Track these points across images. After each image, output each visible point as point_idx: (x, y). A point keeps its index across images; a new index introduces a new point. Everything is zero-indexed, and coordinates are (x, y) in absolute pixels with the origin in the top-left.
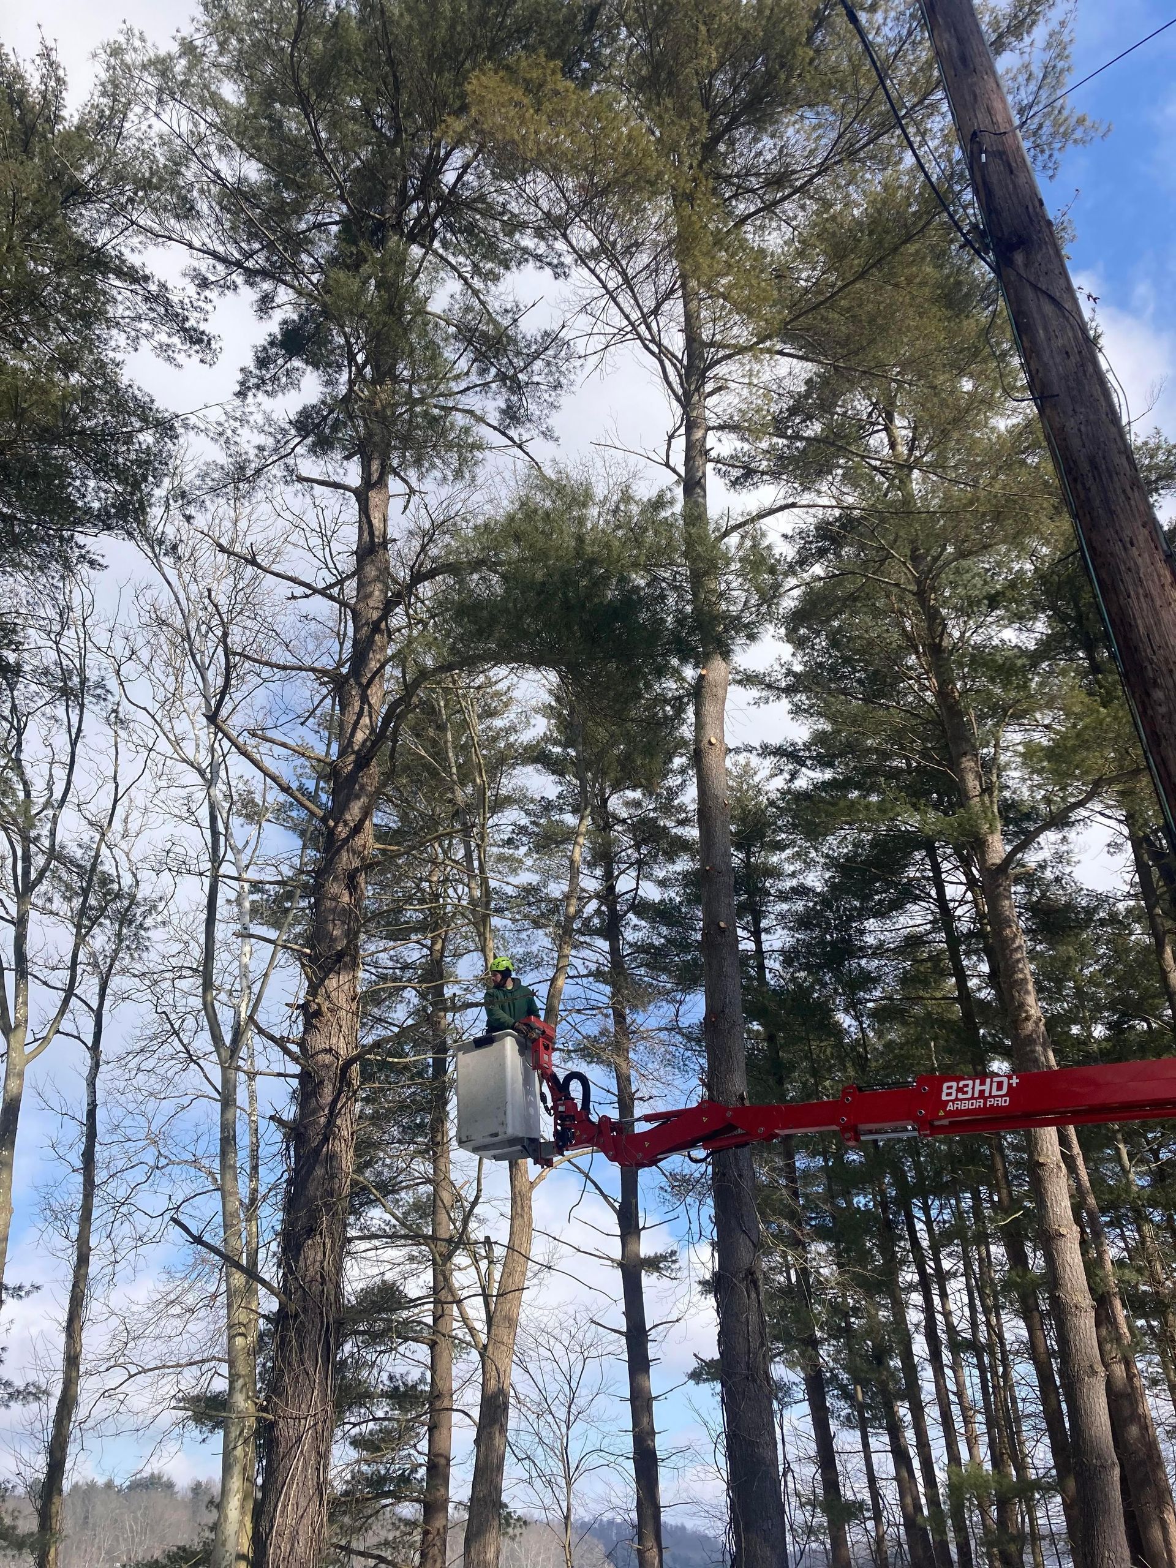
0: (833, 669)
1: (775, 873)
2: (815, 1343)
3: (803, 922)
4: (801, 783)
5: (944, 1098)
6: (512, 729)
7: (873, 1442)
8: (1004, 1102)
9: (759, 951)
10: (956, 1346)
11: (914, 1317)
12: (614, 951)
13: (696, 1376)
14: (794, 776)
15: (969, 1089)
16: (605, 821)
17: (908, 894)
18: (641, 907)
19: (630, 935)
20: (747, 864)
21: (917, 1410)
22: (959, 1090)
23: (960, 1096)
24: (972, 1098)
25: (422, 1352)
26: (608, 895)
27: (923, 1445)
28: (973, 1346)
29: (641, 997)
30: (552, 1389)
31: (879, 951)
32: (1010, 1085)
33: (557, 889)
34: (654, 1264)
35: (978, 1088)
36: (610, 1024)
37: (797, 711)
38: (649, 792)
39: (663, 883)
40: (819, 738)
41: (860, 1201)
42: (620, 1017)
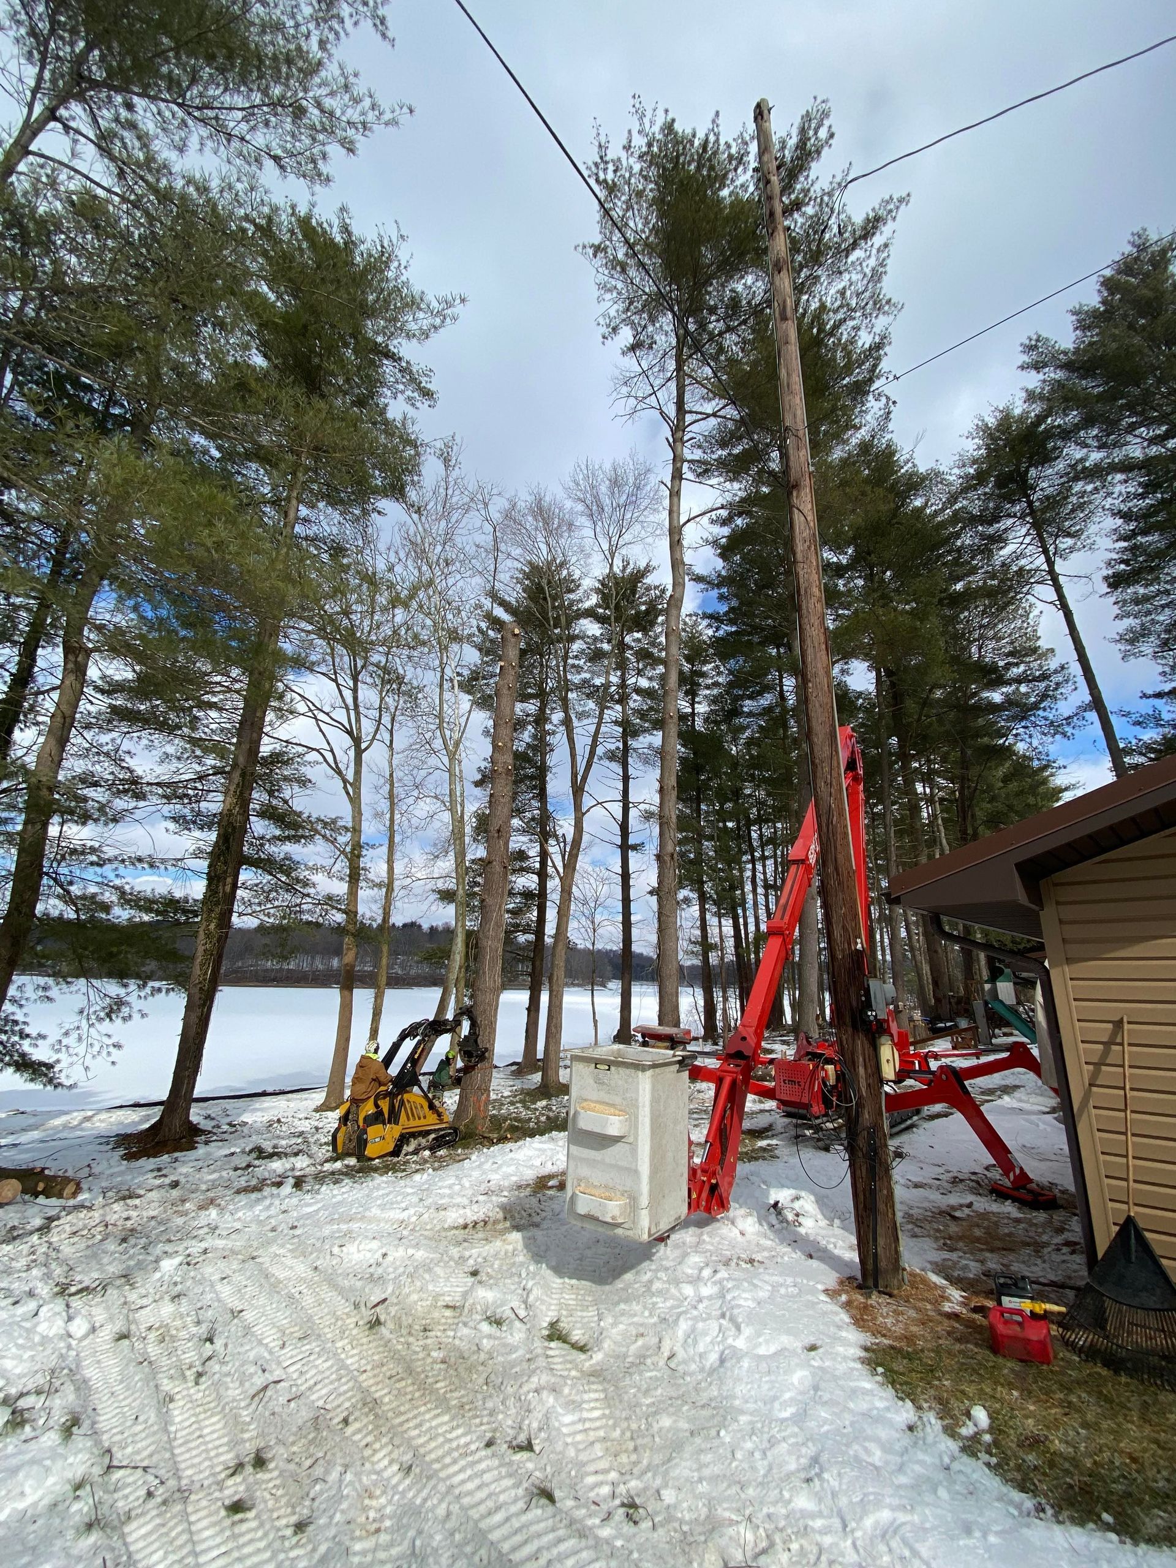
0: (741, 574)
1: (703, 675)
2: (702, 883)
3: (714, 700)
4: (721, 633)
6: (580, 601)
7: (723, 922)
9: (693, 714)
10: (767, 887)
11: (749, 874)
12: (624, 711)
13: (651, 893)
14: (718, 629)
16: (622, 646)
17: (766, 688)
18: (638, 691)
19: (632, 704)
20: (691, 671)
21: (744, 911)
25: (535, 878)
26: (623, 685)
27: (746, 924)
28: (774, 887)
29: (635, 734)
30: (589, 895)
31: (750, 714)
33: (598, 681)
34: (635, 848)
36: (621, 745)
37: (721, 597)
38: (646, 634)
39: (650, 679)
40: (732, 610)
41: (730, 825)
42: (625, 744)
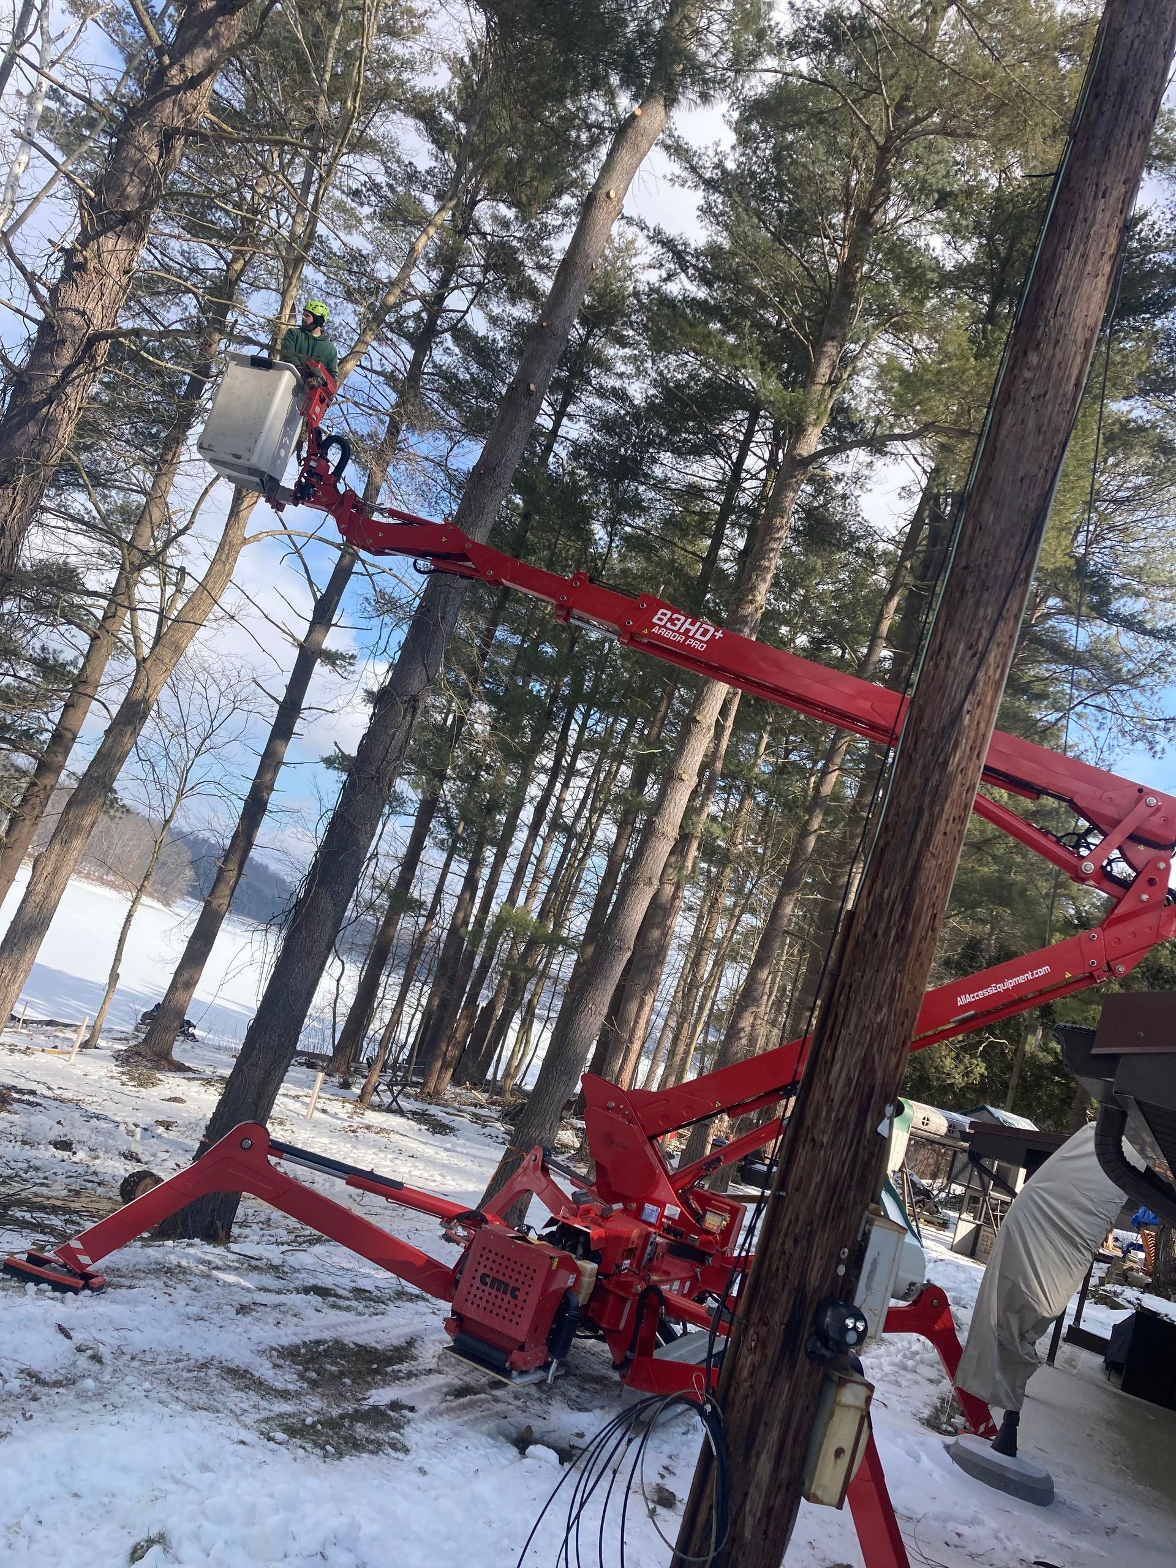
0: (762, 186)
1: (605, 365)
2: (442, 777)
3: (607, 425)
4: (673, 289)
5: (655, 620)
6: (409, 64)
7: (454, 866)
8: (701, 647)
9: (554, 432)
10: (555, 825)
11: (534, 791)
12: (416, 363)
13: (329, 762)
14: (669, 277)
15: (679, 624)
16: (465, 225)
17: (711, 446)
18: (462, 334)
19: (438, 355)
20: (583, 343)
21: (501, 857)
22: (671, 620)
23: (669, 625)
24: (677, 631)
25: (83, 640)
26: (435, 303)
27: (492, 883)
28: (569, 831)
29: (423, 420)
30: (195, 719)
31: (660, 485)
32: (713, 635)
33: (385, 271)
34: (332, 658)
35: (687, 625)
36: (382, 431)
37: (706, 211)
38: (524, 217)
39: (494, 320)
40: (713, 252)
41: (536, 687)
42: (394, 429)
